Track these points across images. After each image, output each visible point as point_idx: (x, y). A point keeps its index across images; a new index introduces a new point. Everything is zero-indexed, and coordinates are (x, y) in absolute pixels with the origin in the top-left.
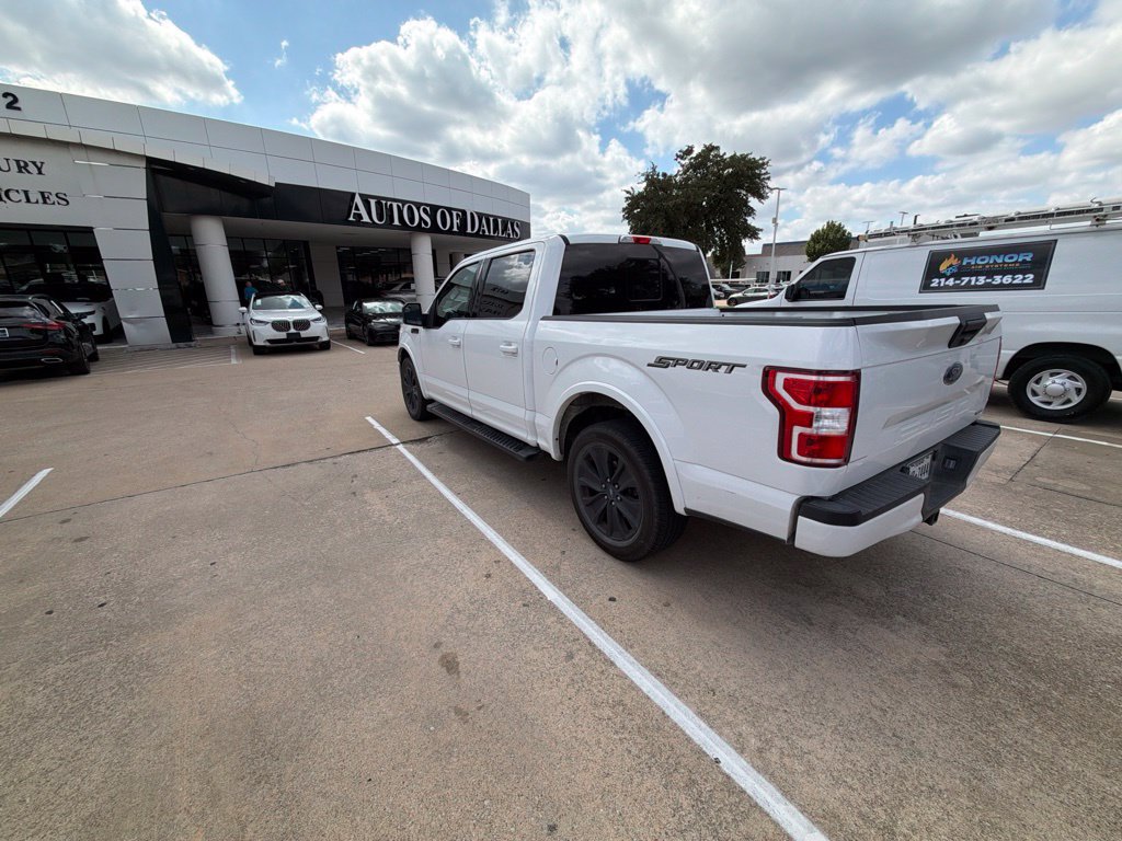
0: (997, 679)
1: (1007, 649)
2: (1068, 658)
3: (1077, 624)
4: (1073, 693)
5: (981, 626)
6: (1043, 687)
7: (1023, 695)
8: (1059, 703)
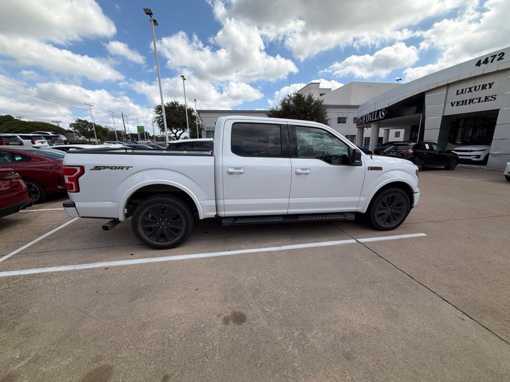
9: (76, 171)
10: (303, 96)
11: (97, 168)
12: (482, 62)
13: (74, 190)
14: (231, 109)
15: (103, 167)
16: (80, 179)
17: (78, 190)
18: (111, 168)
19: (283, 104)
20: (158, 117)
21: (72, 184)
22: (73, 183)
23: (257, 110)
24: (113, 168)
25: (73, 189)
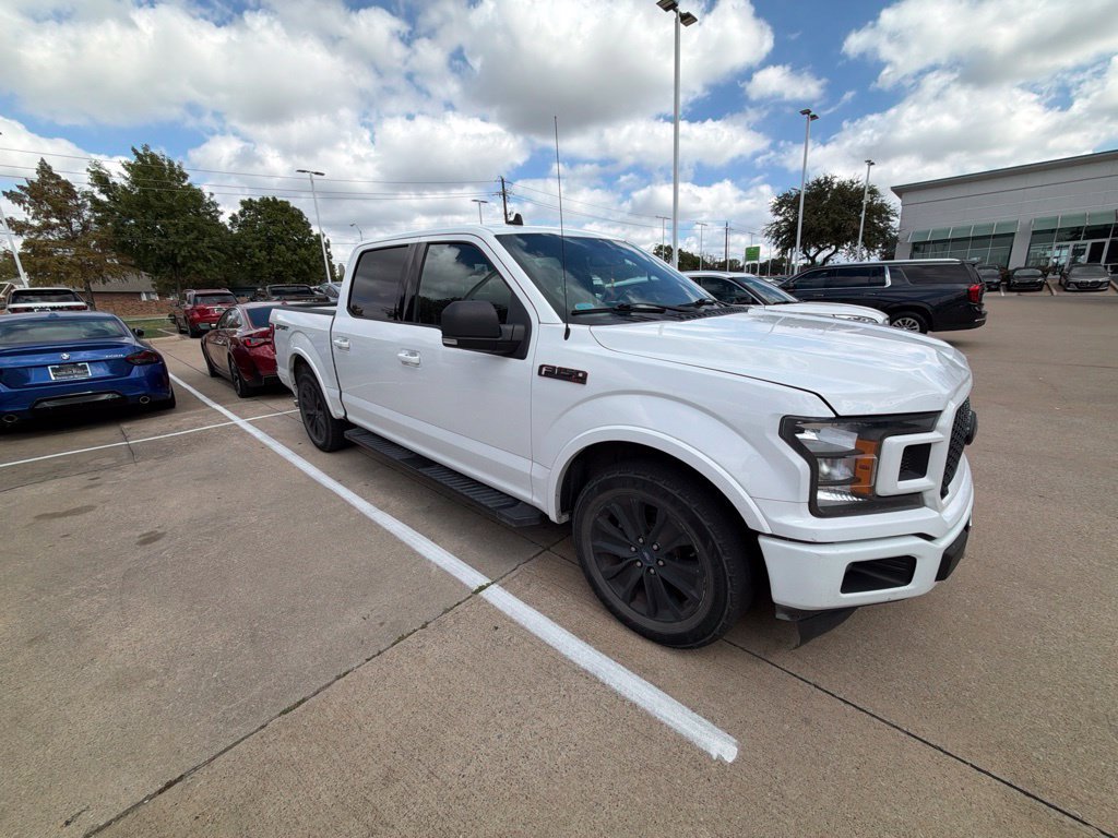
20: (777, 223)
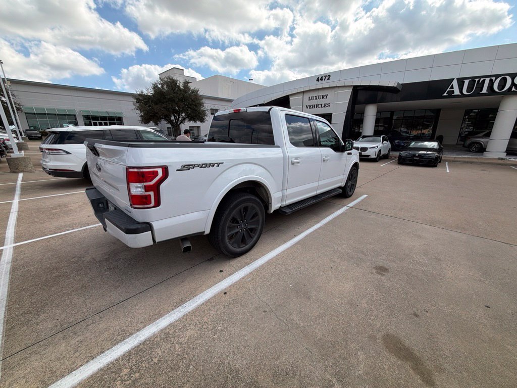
0: (66, 266)
1: (72, 275)
2: (53, 289)
3: (58, 306)
4: (45, 280)
5: (86, 274)
6: (54, 275)
7: (57, 269)
8: (47, 275)
9: (156, 173)
10: (178, 82)
11: (186, 168)
12: (319, 79)
13: (153, 204)
14: (51, 83)
15: (192, 165)
16: (162, 186)
17: (158, 203)
18: (202, 166)
19: (155, 87)
21: (150, 195)
22: (152, 193)
23: (97, 88)
24: (204, 166)
25: (150, 203)
